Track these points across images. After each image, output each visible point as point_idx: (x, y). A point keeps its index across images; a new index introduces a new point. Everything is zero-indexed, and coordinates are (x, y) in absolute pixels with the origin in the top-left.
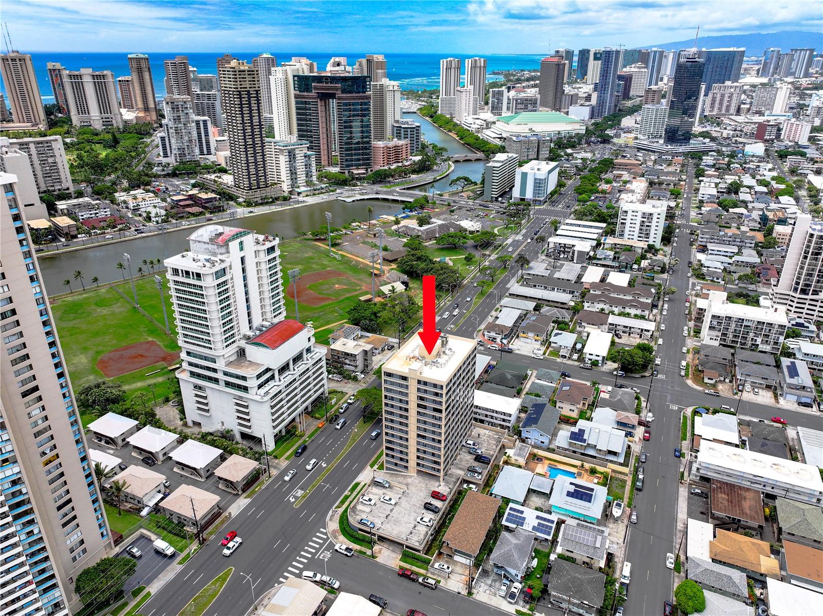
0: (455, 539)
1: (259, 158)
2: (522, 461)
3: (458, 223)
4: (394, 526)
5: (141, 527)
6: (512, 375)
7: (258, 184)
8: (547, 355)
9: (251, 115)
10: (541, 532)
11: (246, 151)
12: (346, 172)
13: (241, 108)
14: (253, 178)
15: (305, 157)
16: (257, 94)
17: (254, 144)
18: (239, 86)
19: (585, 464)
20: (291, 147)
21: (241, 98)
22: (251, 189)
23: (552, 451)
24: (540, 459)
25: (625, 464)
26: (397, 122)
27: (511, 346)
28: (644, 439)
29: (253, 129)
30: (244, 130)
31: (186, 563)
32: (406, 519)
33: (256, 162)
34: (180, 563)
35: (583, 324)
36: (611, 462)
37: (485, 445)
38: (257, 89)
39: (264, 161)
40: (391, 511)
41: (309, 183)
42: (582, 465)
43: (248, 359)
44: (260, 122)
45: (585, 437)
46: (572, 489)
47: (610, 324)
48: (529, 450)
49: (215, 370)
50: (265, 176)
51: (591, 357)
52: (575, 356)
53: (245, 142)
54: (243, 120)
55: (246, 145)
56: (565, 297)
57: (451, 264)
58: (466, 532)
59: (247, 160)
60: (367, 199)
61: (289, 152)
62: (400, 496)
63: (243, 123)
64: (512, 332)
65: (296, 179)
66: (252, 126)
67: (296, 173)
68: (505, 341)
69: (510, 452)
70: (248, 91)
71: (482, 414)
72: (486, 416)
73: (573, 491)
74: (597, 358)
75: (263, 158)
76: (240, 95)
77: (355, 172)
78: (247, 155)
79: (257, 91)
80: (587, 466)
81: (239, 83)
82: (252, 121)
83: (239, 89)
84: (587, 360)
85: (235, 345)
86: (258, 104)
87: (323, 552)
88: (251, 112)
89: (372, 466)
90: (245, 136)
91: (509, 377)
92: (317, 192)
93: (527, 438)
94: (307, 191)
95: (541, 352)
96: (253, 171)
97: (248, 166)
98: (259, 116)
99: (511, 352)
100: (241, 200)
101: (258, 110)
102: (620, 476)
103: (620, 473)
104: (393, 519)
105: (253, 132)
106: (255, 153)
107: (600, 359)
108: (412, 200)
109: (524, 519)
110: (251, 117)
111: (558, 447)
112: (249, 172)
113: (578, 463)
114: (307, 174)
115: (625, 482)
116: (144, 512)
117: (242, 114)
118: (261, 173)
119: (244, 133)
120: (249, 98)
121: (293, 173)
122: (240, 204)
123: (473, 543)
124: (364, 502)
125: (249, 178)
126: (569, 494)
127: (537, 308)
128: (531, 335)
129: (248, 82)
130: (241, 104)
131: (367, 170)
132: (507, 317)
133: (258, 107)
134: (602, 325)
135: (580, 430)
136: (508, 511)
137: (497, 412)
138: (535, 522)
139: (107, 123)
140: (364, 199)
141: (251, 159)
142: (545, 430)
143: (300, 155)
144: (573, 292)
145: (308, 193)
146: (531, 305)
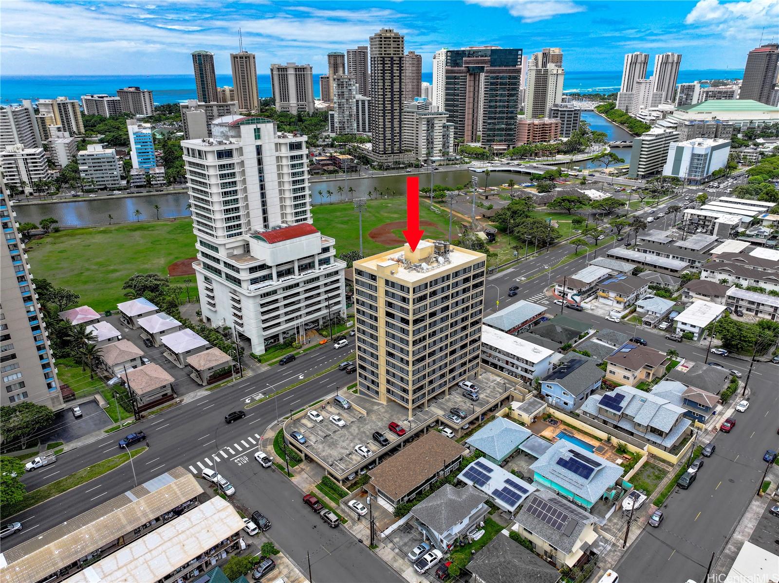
0: (381, 476)
1: (396, 124)
2: (527, 418)
3: (582, 192)
4: (326, 448)
5: (98, 393)
6: (564, 329)
7: (392, 149)
8: (626, 319)
9: (392, 81)
10: (503, 499)
11: (384, 116)
12: (487, 147)
13: (384, 73)
14: (388, 142)
15: (444, 127)
16: (400, 60)
17: (392, 110)
18: (383, 52)
19: (613, 438)
20: (430, 116)
21: (384, 64)
22: (385, 153)
23: (577, 416)
24: (554, 421)
25: (674, 450)
26: (556, 105)
27: (583, 304)
28: (721, 429)
29: (392, 95)
30: (384, 95)
31: (112, 433)
32: (345, 444)
33: (392, 128)
34: (106, 432)
35: (691, 294)
36: (654, 443)
37: (488, 391)
38: (401, 55)
39: (400, 127)
40: (335, 432)
41: (444, 154)
42: (609, 439)
43: (252, 254)
44: (400, 88)
45: (623, 404)
46: (567, 456)
47: (729, 297)
48: (541, 408)
49: (217, 261)
50: (400, 141)
51: (683, 327)
52: (664, 325)
53: (384, 107)
54: (384, 85)
55: (384, 110)
56: (677, 264)
57: (556, 226)
58: (398, 471)
59: (384, 125)
60: (499, 171)
61: (428, 122)
62: (355, 420)
63: (384, 89)
64: (591, 291)
65: (432, 148)
66: (392, 91)
67: (432, 143)
68: (577, 299)
69: (515, 405)
70: (392, 58)
71: (503, 360)
72: (507, 363)
73: (568, 459)
74: (692, 329)
75: (400, 125)
76: (383, 60)
77: (495, 147)
78: (384, 120)
79: (400, 58)
80: (615, 441)
81: (383, 49)
82: (392, 87)
83: (383, 55)
84: (678, 330)
85: (239, 238)
86: (401, 70)
87: (242, 456)
88: (392, 78)
89: (348, 389)
90: (384, 101)
91: (559, 329)
92: (451, 162)
93: (547, 395)
94: (440, 160)
95: (620, 315)
96: (388, 136)
97: (384, 131)
98: (400, 83)
99: (580, 311)
100: (375, 164)
101: (400, 76)
102: (661, 465)
103: (664, 461)
104: (331, 440)
105: (392, 98)
106: (392, 119)
107: (696, 330)
108: (542, 173)
109: (488, 478)
110: (392, 83)
111: (585, 413)
112: (385, 137)
113: (604, 436)
114: (444, 145)
115: (664, 473)
116: (111, 382)
117: (384, 80)
118: (396, 139)
119: (384, 98)
120: (392, 64)
121: (430, 142)
122: (373, 168)
123: (400, 486)
124: (311, 416)
125: (384, 142)
126: (561, 462)
127: (635, 272)
128: (612, 295)
129: (392, 49)
130: (384, 70)
131: (509, 146)
132: (589, 274)
133: (400, 73)
134: (717, 296)
135: (618, 395)
136: (472, 464)
137: (518, 359)
138: (501, 486)
139: (301, 109)
140: (495, 171)
141: (388, 125)
142: (571, 388)
143: (438, 125)
144: (694, 262)
145: (442, 163)
146: (629, 267)
